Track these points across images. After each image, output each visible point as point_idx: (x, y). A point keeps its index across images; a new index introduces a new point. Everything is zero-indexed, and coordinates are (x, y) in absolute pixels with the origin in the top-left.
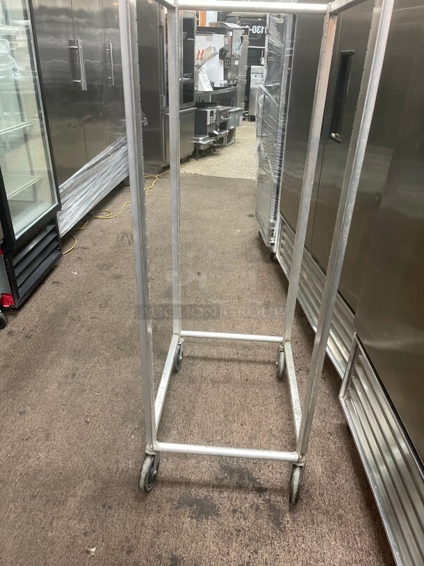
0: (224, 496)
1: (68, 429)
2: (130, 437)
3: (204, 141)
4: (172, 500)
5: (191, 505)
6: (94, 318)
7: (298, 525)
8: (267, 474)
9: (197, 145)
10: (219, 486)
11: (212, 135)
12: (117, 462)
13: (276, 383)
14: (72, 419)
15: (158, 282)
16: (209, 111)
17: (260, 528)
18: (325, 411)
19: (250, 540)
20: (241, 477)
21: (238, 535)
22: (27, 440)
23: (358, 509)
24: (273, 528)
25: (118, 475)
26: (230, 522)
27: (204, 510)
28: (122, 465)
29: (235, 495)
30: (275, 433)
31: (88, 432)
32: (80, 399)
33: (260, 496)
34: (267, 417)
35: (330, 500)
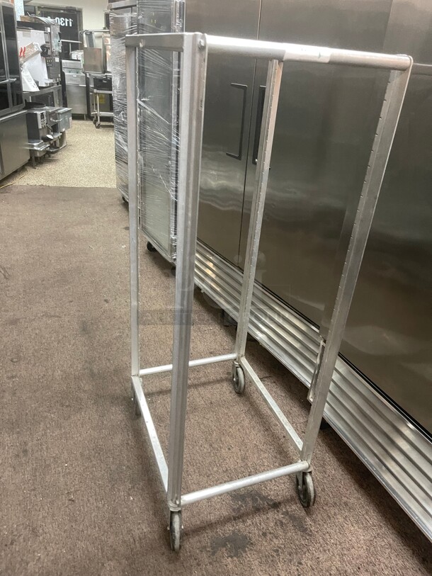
0: (248, 524)
1: (53, 515)
2: (129, 499)
3: (39, 147)
4: (205, 547)
5: (225, 545)
6: (13, 377)
7: (319, 524)
8: (273, 488)
9: (32, 152)
10: (239, 517)
11: (47, 140)
12: (129, 531)
13: (238, 399)
14: (52, 503)
15: (67, 320)
16: (39, 113)
17: (292, 541)
18: (290, 414)
19: (290, 555)
20: (254, 500)
21: (278, 555)
22: (12, 544)
23: (355, 491)
24: (302, 536)
25: (138, 545)
26: (265, 546)
27: (238, 545)
28: (137, 533)
29: (257, 519)
30: (261, 447)
31: (80, 511)
32: (48, 477)
33: (278, 511)
34: (246, 434)
35: (331, 492)
